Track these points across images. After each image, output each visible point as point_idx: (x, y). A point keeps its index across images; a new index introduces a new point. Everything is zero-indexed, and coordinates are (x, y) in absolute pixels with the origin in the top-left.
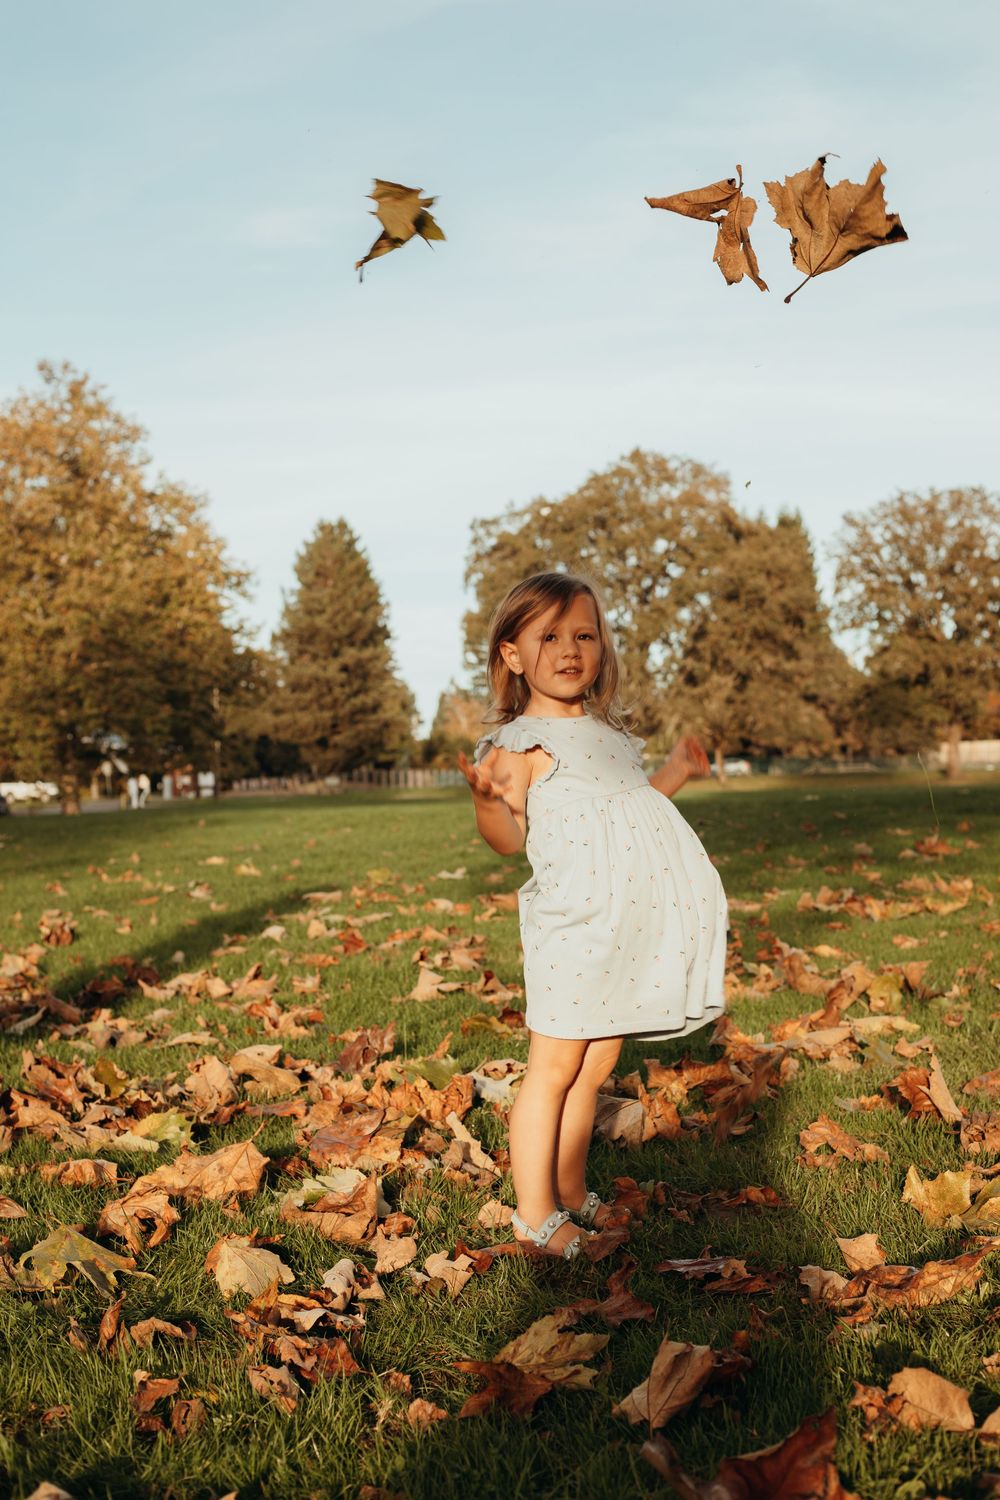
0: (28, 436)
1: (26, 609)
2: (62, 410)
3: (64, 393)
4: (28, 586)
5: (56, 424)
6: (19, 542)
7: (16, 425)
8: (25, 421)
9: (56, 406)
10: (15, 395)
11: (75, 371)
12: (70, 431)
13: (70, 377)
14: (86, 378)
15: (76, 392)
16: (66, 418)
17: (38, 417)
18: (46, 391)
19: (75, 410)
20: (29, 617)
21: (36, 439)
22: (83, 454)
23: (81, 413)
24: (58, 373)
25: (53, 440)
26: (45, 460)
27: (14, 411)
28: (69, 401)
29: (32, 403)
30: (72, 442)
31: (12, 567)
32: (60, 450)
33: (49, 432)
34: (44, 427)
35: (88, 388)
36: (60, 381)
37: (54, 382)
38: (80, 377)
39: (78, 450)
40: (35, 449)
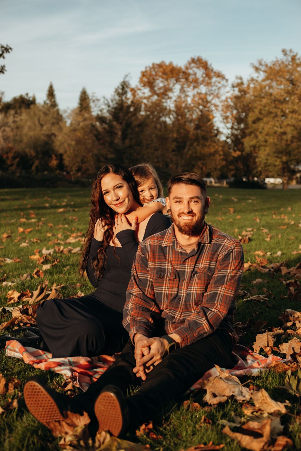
0: (278, 72)
1: (274, 126)
2: (289, 64)
3: (290, 59)
4: (276, 119)
5: (287, 69)
6: (274, 105)
7: (274, 69)
8: (277, 68)
9: (287, 63)
10: (274, 60)
11: (293, 52)
12: (291, 71)
13: (292, 54)
14: (297, 54)
15: (294, 58)
16: (290, 67)
17: (282, 66)
18: (284, 58)
19: (293, 64)
20: (275, 128)
21: (281, 74)
22: (295, 78)
23: (295, 65)
24: (288, 53)
25: (285, 74)
26: (283, 80)
27: (274, 65)
28: (291, 62)
29: (280, 62)
30: (291, 74)
31: (271, 113)
32: (287, 77)
33: (284, 71)
34: (283, 69)
35: (298, 57)
36: (288, 55)
37: (287, 56)
38: (295, 54)
39: (293, 77)
40: (280, 76)
